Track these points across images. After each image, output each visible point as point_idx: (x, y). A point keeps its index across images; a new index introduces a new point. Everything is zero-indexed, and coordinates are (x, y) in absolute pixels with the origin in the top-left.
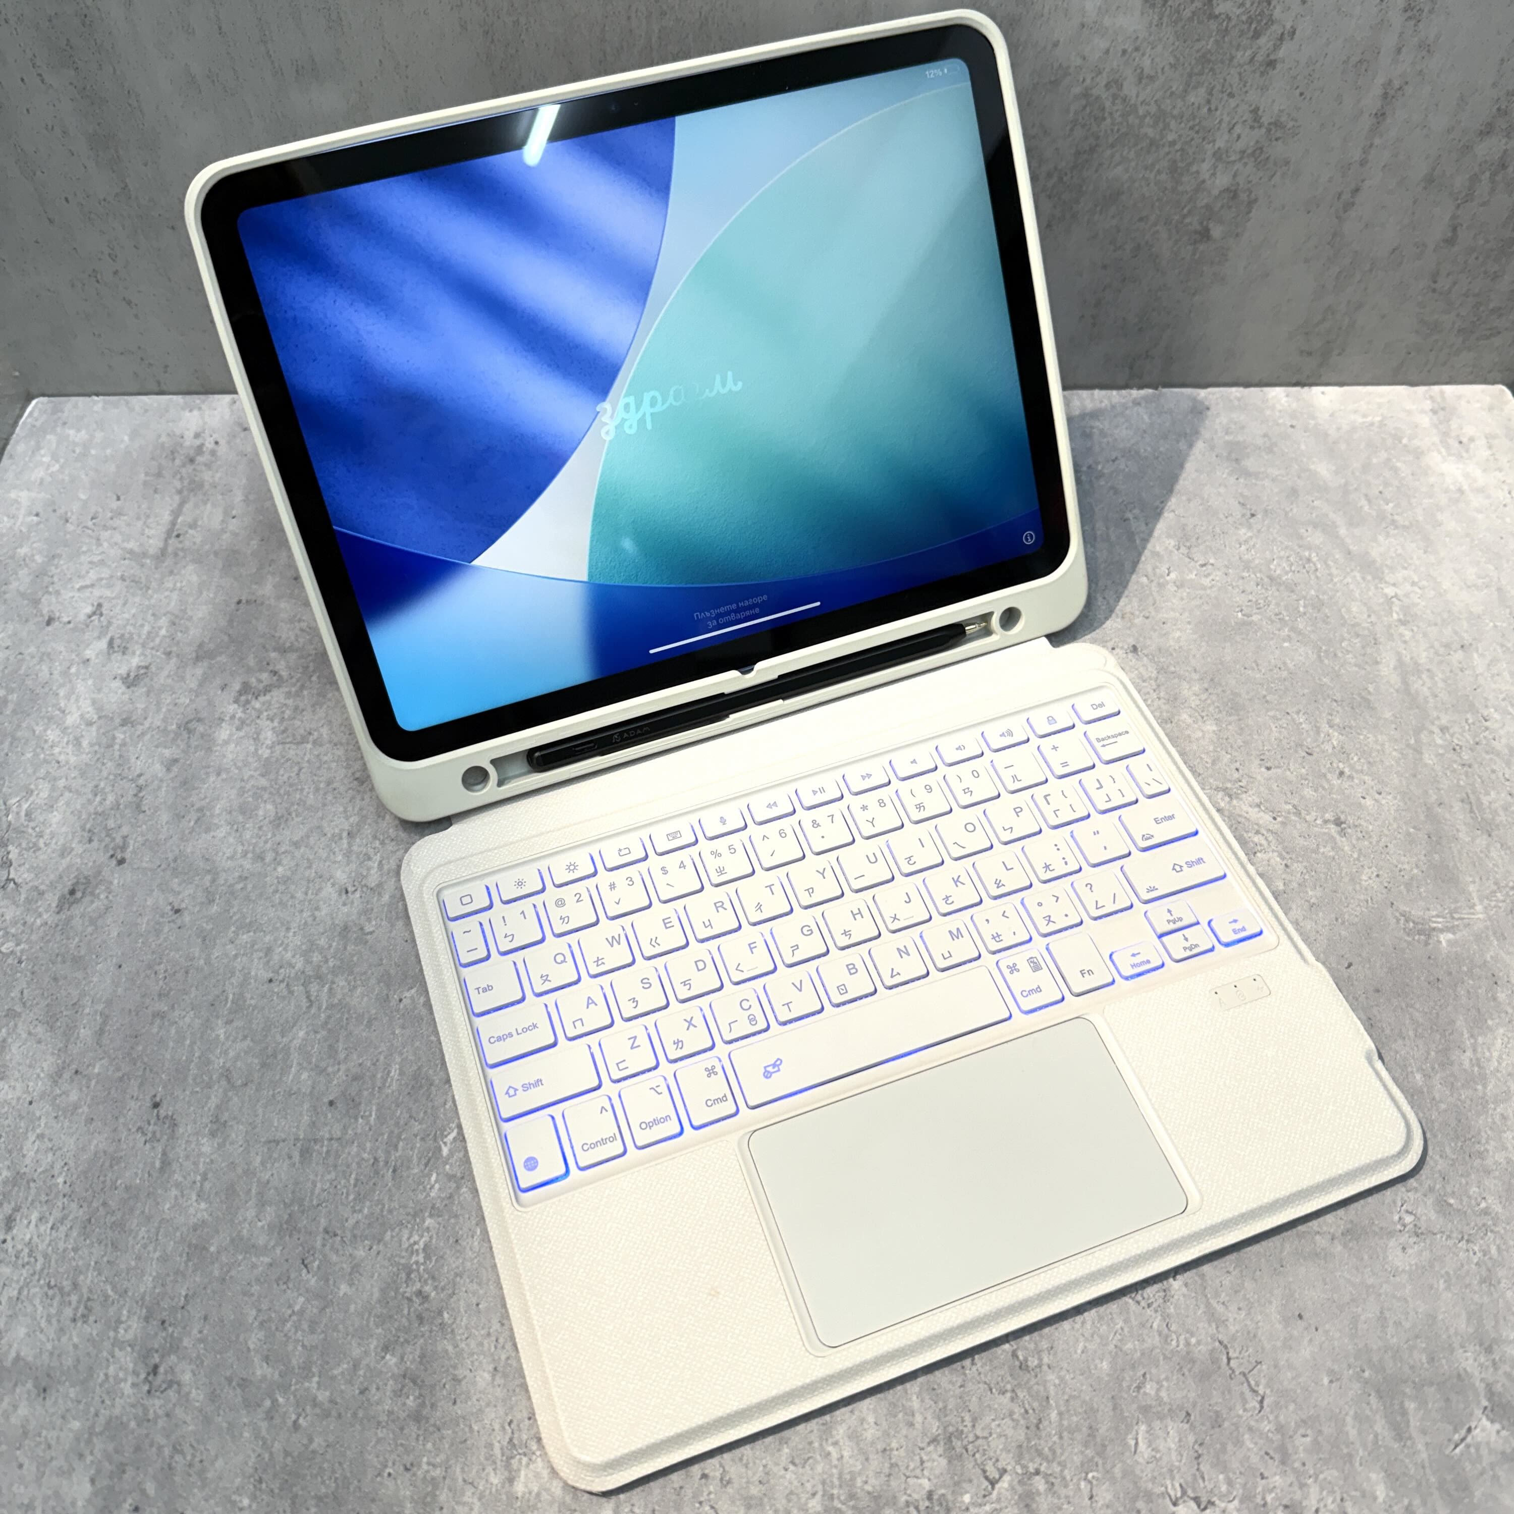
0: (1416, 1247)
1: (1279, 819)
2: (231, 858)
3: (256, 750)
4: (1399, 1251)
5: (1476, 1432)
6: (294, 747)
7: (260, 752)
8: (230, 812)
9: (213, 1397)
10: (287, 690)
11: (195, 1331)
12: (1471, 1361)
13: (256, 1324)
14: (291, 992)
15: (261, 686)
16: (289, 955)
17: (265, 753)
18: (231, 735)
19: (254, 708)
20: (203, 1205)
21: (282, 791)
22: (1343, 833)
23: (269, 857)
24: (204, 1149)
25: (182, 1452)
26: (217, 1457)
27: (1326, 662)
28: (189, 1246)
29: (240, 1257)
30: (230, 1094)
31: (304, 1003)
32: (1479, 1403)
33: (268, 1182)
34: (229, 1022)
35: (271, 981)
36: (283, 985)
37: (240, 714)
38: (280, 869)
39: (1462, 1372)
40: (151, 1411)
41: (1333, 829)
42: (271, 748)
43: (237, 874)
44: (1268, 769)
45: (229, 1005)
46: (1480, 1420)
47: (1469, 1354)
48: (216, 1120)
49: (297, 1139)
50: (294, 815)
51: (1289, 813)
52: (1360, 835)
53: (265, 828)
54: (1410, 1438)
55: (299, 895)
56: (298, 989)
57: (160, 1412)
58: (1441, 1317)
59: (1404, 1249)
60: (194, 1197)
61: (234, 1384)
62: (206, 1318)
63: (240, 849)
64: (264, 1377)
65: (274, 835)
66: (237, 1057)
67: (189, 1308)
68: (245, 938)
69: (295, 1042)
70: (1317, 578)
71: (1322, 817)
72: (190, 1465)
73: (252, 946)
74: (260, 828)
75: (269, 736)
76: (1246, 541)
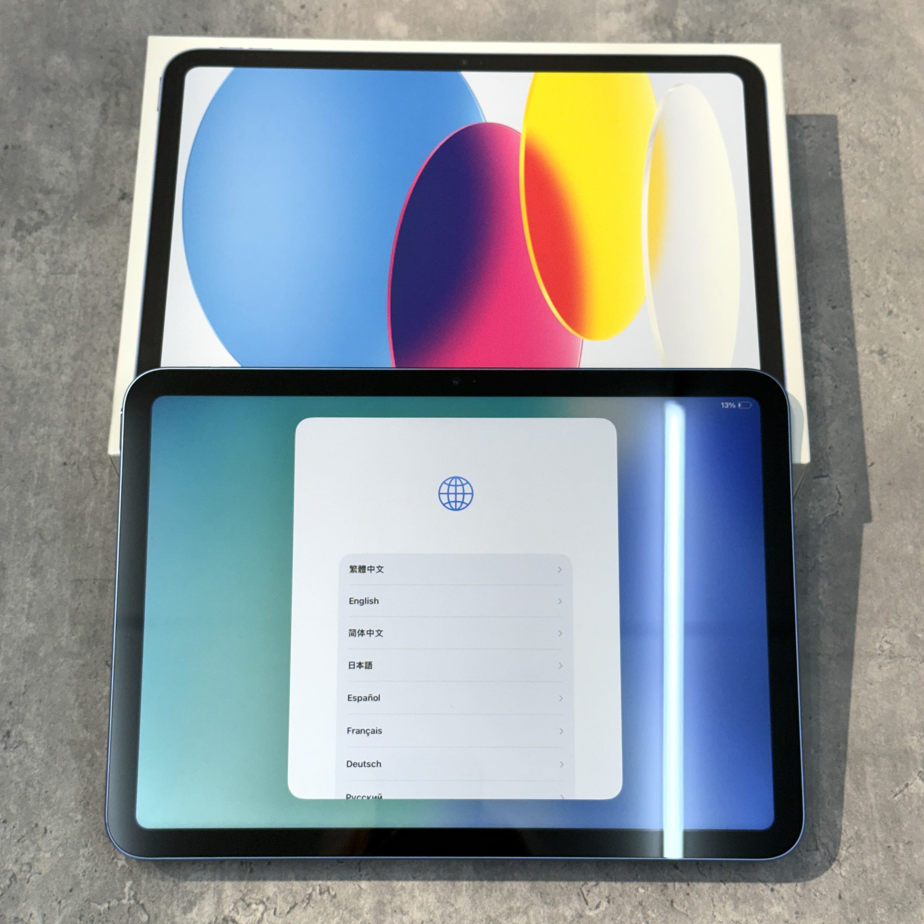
0: (889, 666)
1: (836, 350)
2: (25, 368)
3: (35, 280)
4: (876, 669)
5: (910, 787)
6: (64, 277)
7: (38, 281)
8: (19, 331)
9: (51, 751)
10: (53, 227)
11: (34, 709)
12: (915, 742)
13: (77, 704)
14: (81, 473)
15: (32, 224)
16: (77, 445)
17: (42, 281)
18: (13, 265)
19: (29, 243)
20: (31, 625)
21: (59, 314)
22: (883, 361)
23: (54, 367)
24: (28, 586)
25: (33, 786)
26: (57, 790)
27: (894, 216)
28: (24, 653)
29: (62, 660)
30: (44, 546)
31: (92, 482)
32: (917, 769)
33: (77, 609)
34: (37, 494)
35: (65, 464)
36: (75, 467)
37: (18, 248)
38: (63, 378)
39: (908, 748)
40: (9, 761)
41: (876, 358)
42: (46, 277)
43: (30, 381)
44: (834, 308)
45: (36, 482)
46: (916, 779)
47: (915, 738)
48: (34, 565)
49: (95, 579)
50: (70, 333)
51: (844, 344)
52: (896, 363)
53: (48, 344)
54: (864, 789)
55: (80, 399)
56: (86, 470)
57: (15, 761)
58: (898, 712)
59: (880, 667)
60: (24, 620)
61: (65, 743)
62: (41, 701)
63: (30, 361)
64: (85, 739)
65: (56, 350)
66: (45, 521)
67: (28, 693)
68: (42, 431)
69: (88, 509)
70: (899, 140)
71: (870, 347)
72: (39, 795)
73: (49, 437)
74: (44, 344)
75: (43, 267)
76: (845, 106)
